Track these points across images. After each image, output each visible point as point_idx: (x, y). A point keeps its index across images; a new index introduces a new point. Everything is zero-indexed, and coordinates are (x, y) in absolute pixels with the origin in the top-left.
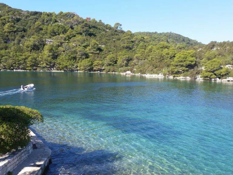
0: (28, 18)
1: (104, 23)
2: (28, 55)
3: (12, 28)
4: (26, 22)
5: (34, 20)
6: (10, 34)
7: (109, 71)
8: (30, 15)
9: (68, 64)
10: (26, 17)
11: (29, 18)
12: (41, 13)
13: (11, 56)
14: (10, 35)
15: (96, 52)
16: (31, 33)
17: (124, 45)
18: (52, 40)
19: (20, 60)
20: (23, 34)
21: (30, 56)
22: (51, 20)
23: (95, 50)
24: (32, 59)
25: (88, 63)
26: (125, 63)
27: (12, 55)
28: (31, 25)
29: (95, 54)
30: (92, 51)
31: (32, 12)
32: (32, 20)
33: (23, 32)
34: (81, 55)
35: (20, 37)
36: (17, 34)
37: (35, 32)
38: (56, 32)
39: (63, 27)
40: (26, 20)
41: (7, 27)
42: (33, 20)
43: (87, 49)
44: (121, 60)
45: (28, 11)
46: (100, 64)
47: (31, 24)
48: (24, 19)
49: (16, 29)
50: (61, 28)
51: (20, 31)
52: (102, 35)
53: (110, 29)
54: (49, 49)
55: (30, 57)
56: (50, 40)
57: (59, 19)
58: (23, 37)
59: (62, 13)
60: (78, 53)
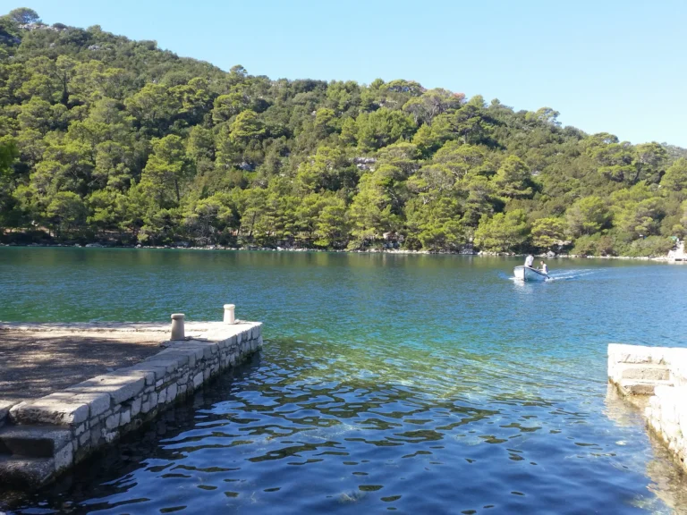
0: (289, 99)
1: (511, 109)
2: (318, 202)
3: (253, 127)
4: (286, 110)
5: (309, 103)
6: (247, 144)
7: (589, 253)
8: (293, 91)
9: (447, 229)
10: (285, 99)
11: (295, 100)
12: (325, 85)
13: (270, 204)
14: (249, 147)
15: (523, 192)
16: (306, 140)
17: (611, 168)
18: (372, 159)
19: (297, 219)
20: (284, 143)
21: (325, 205)
22: (358, 102)
23: (518, 184)
24: (331, 212)
25: (515, 224)
26: (645, 223)
27: (274, 202)
28: (303, 117)
29: (519, 197)
30: (509, 189)
31: (299, 83)
32: (301, 104)
33: (284, 137)
34: (482, 202)
35: (278, 154)
36: (268, 144)
37: (318, 136)
38: (383, 135)
39: (403, 120)
40: (285, 104)
41: (241, 124)
42: (304, 104)
43: (493, 184)
44: (630, 214)
45: (286, 80)
46: (556, 227)
47: (300, 116)
48: (280, 104)
49: (263, 131)
50: (398, 122)
51: (276, 137)
52: (519, 142)
53: (533, 126)
54: (383, 182)
55: (328, 208)
56: (367, 160)
57: (380, 98)
58: (285, 152)
59: (380, 83)
60: (472, 196)
